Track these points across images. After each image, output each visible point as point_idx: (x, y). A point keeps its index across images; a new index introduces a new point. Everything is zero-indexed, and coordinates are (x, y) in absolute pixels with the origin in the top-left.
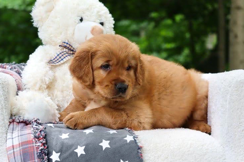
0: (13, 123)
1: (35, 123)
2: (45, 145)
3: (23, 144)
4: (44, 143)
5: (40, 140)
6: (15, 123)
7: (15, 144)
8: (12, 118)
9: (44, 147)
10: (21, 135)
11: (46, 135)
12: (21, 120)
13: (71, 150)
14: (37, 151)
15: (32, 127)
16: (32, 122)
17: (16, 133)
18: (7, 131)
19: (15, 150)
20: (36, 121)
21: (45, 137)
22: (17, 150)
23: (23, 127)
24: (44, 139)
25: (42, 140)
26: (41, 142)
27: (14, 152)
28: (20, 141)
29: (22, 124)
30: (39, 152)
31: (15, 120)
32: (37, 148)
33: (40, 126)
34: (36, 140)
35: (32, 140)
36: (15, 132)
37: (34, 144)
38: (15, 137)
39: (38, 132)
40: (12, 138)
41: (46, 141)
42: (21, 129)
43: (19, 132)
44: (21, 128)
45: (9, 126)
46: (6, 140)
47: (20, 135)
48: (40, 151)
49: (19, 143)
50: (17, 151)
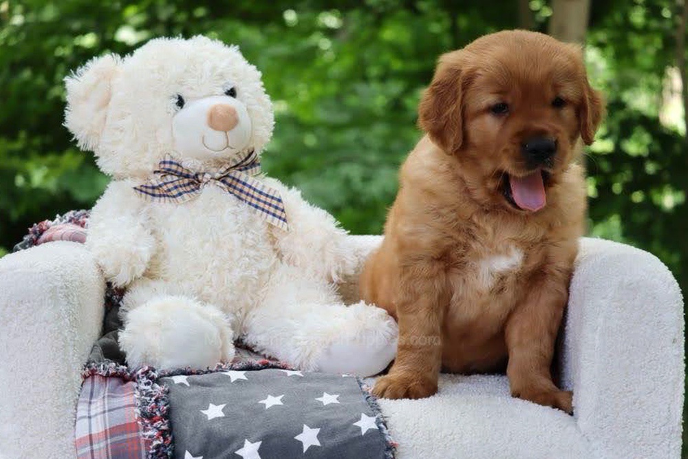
0: (93, 379)
1: (145, 378)
2: (168, 435)
3: (113, 431)
4: (165, 431)
5: (155, 422)
6: (97, 379)
7: (94, 432)
8: (89, 367)
9: (164, 441)
10: (109, 410)
11: (169, 410)
12: (111, 372)
13: (229, 451)
14: (148, 449)
15: (137, 388)
16: (138, 376)
17: (99, 404)
18: (77, 400)
19: (95, 447)
20: (146, 373)
21: (167, 416)
22: (99, 446)
23: (116, 388)
24: (165, 420)
25: (160, 422)
26: (158, 429)
27: (92, 451)
28: (108, 425)
29: (114, 382)
30: (151, 452)
31: (96, 371)
32: (148, 443)
33: (156, 386)
34: (146, 421)
35: (136, 422)
36: (97, 402)
37: (141, 433)
38: (96, 415)
39: (151, 402)
40: (90, 417)
41: (171, 425)
42: (109, 394)
43: (106, 402)
44: (112, 392)
45: (82, 386)
46: (75, 421)
47: (107, 409)
48: (154, 451)
49: (104, 430)
50: (100, 449)
